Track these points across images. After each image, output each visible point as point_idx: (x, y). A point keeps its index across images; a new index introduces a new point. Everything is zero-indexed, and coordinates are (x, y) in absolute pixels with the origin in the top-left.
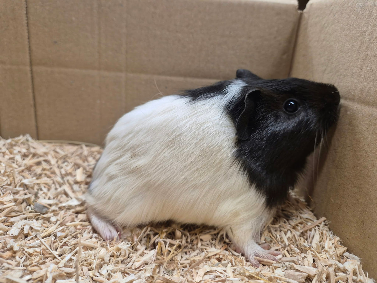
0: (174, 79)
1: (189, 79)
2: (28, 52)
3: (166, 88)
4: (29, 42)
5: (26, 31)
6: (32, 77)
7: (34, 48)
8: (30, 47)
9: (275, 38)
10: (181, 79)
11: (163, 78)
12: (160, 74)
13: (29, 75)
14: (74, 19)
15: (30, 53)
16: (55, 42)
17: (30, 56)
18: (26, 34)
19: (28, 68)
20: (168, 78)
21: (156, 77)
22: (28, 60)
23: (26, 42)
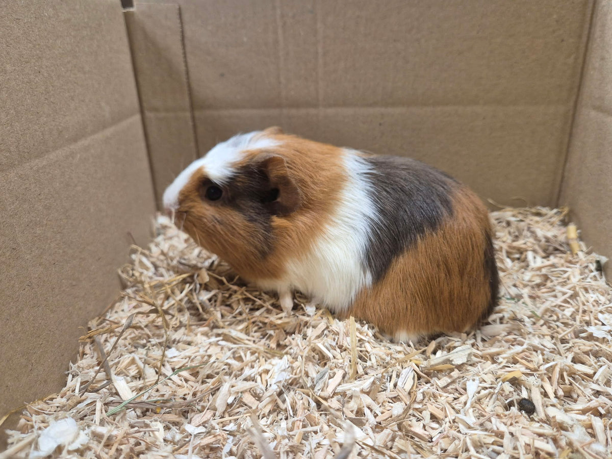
2: (187, 93)
3: (380, 124)
4: (188, 78)
5: (183, 64)
6: (195, 126)
8: (189, 86)
10: (403, 110)
12: (370, 105)
13: (191, 124)
14: (245, 39)
15: (190, 94)
16: (222, 75)
17: (191, 98)
18: (182, 67)
19: (188, 114)
20: (383, 110)
22: (188, 104)
23: (184, 79)
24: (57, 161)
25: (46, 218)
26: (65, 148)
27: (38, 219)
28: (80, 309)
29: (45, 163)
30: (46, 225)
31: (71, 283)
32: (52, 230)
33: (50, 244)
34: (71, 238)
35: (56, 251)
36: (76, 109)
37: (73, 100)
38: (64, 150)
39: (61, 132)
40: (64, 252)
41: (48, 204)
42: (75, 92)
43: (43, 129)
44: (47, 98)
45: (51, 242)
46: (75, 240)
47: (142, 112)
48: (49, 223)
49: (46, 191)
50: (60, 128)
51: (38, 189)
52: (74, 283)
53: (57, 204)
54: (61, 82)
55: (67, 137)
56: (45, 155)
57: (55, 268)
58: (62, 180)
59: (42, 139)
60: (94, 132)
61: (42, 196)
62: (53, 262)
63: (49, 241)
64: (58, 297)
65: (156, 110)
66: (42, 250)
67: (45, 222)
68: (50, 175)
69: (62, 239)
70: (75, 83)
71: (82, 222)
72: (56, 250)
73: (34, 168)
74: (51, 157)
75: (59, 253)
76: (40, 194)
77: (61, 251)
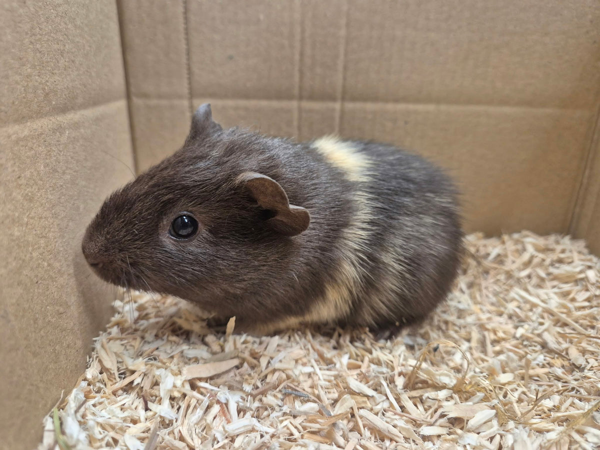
0: (420, 107)
1: (443, 107)
2: (186, 76)
3: (406, 123)
4: (189, 59)
5: (183, 42)
7: (195, 69)
8: (189, 69)
9: (587, 32)
10: (431, 107)
11: (401, 106)
12: (397, 101)
14: (262, 17)
15: (189, 79)
16: (231, 58)
17: (190, 83)
18: (183, 46)
19: (186, 103)
21: (390, 107)
22: (185, 90)
23: (184, 60)
24: (42, 134)
25: (27, 214)
26: (51, 118)
27: (17, 214)
28: (68, 346)
29: (26, 132)
30: (27, 224)
31: (58, 311)
32: (34, 232)
33: (31, 254)
34: (57, 244)
35: (39, 264)
36: (65, 70)
37: (62, 56)
38: (50, 120)
39: (47, 94)
40: (49, 265)
41: (30, 194)
42: (65, 46)
43: (26, 84)
44: (33, 41)
45: (33, 250)
46: (62, 249)
47: (128, 96)
48: (31, 221)
49: (28, 173)
50: (46, 88)
51: (16, 169)
52: (61, 310)
53: (41, 195)
54: (50, 27)
55: (54, 103)
56: (27, 122)
57: (38, 288)
58: (47, 161)
59: (24, 98)
60: (84, 106)
61: (23, 181)
62: (35, 280)
63: (30, 249)
64: (42, 332)
65: (145, 96)
66: (21, 262)
67: (26, 220)
68: (33, 152)
69: (47, 246)
70: (65, 35)
71: (70, 224)
72: (40, 262)
73: (13, 137)
74: (35, 127)
75: (44, 267)
76: (19, 177)
77: (46, 264)
